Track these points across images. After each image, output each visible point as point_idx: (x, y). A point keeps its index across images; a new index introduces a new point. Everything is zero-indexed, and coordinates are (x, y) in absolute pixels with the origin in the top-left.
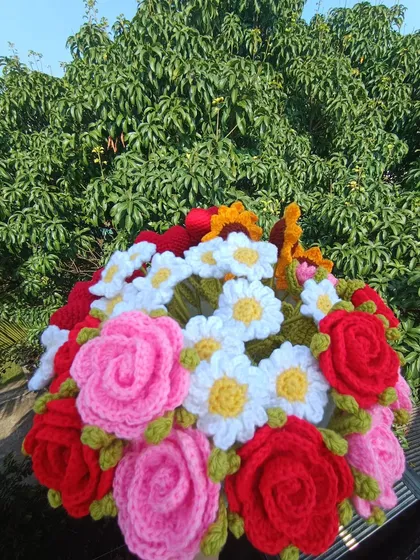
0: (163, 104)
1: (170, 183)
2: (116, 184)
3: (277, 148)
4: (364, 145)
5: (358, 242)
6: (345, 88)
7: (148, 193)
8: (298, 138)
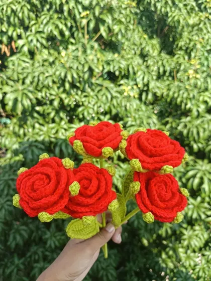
0: (44, 18)
1: (51, 76)
2: (9, 78)
3: (134, 49)
4: (199, 46)
5: (198, 116)
6: (181, 5)
7: (35, 84)
8: (149, 42)
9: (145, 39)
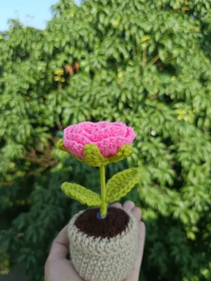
3: (193, 74)
9: (206, 63)
